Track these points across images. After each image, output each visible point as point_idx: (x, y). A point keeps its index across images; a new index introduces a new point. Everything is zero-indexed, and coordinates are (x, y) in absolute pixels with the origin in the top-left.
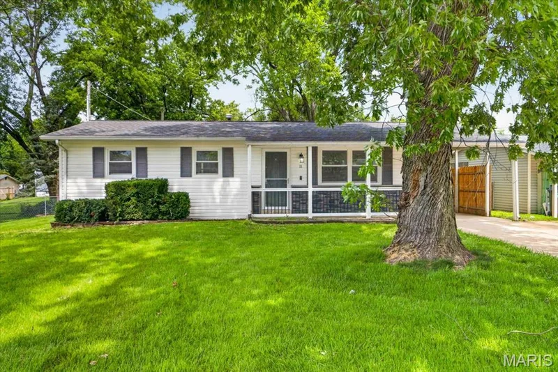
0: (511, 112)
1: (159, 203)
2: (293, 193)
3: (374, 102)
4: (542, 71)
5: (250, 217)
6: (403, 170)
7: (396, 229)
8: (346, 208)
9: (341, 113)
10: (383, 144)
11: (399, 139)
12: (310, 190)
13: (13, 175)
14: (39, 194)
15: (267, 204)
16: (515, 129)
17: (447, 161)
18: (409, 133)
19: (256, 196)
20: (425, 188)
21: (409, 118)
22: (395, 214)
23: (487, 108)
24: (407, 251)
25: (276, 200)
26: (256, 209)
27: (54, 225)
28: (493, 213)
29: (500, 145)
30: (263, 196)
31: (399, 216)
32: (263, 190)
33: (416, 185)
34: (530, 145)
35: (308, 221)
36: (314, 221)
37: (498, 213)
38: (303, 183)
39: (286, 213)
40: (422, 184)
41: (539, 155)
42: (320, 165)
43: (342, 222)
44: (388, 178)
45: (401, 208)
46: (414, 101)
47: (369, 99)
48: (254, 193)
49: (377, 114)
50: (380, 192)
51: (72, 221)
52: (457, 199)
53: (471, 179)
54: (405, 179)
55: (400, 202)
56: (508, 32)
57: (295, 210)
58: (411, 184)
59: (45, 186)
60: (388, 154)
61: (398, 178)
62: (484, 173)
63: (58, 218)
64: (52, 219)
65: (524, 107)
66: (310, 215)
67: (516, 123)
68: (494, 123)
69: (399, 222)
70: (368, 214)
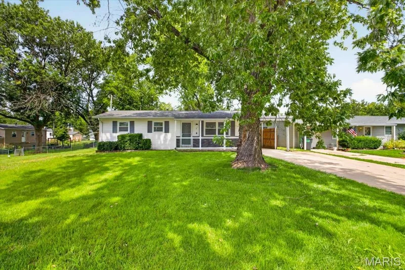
0: (285, 107)
1: (139, 143)
2: (193, 139)
3: (228, 102)
4: (299, 89)
5: (175, 149)
6: (239, 130)
7: (236, 154)
8: (215, 146)
9: (214, 107)
10: (231, 119)
11: (238, 117)
12: (200, 138)
13: (81, 132)
14: (91, 139)
15: (183, 144)
16: (288, 114)
17: (258, 126)
18: (242, 115)
19: (178, 141)
20: (249, 137)
21: (242, 109)
22: (236, 148)
23: (275, 106)
24: (241, 163)
25: (186, 142)
26: (178, 146)
27: (97, 152)
28: (278, 148)
29: (281, 120)
30: (181, 141)
31: (238, 149)
32: (181, 138)
33: (245, 136)
34: (294, 120)
35: (199, 151)
36: (202, 151)
37: (280, 148)
38: (198, 135)
39: (190, 147)
40: (247, 136)
41: (297, 124)
42: (205, 128)
43: (213, 151)
44: (233, 134)
45: (239, 146)
46: (244, 102)
47: (226, 102)
48: (177, 139)
49: (228, 107)
50: (229, 139)
51: (104, 150)
52: (262, 142)
53: (269, 134)
54: (240, 134)
55: (238, 143)
56: (284, 74)
57: (194, 146)
58: (243, 136)
59: (93, 136)
60: (233, 123)
61: (237, 133)
62: (274, 131)
63: (98, 149)
64: (96, 149)
65: (291, 104)
66: (200, 148)
67: (288, 112)
68: (279, 111)
69: (238, 151)
70: (224, 148)
